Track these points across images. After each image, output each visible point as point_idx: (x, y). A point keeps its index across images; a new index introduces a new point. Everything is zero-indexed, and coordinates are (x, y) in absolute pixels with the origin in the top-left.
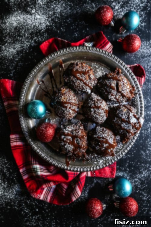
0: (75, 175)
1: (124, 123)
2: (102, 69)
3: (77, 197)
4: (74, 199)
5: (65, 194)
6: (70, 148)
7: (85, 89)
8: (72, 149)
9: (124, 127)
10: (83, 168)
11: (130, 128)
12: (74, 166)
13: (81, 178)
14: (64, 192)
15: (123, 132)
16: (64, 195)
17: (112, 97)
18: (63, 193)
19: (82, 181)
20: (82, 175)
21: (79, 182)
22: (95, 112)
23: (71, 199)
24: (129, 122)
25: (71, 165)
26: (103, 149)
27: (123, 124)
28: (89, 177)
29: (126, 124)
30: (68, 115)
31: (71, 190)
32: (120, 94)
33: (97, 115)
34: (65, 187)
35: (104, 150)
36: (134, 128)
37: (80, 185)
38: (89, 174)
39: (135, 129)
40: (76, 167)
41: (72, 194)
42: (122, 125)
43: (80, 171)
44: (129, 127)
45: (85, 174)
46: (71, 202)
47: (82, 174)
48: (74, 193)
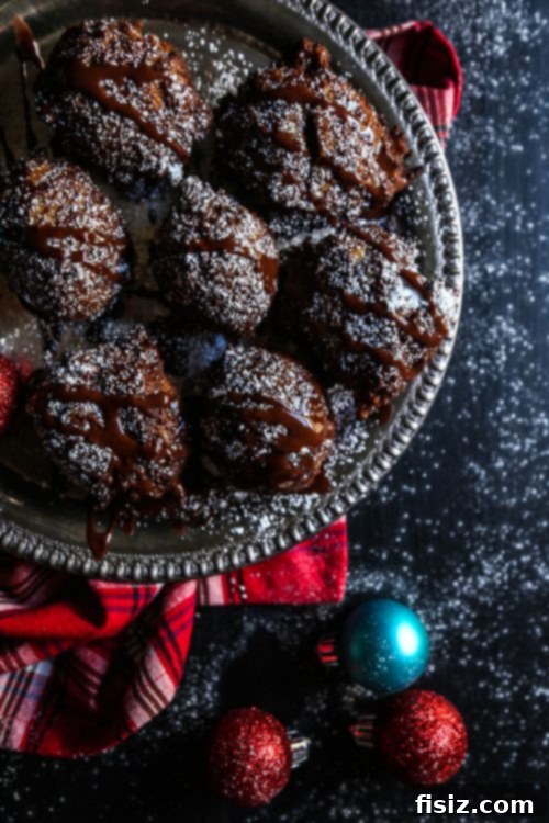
0: (141, 602)
1: (355, 317)
2: (241, 56)
3: (157, 706)
4: (141, 718)
5: (97, 697)
6: (97, 460)
7: (149, 162)
8: (105, 466)
9: (360, 338)
10: (179, 560)
11: (388, 340)
12: (129, 558)
13: (173, 610)
14: (93, 691)
15: (357, 361)
16: (92, 703)
17: (290, 188)
18: (88, 694)
19: (174, 627)
20: (173, 599)
21: (163, 633)
22: (205, 268)
23: (127, 723)
24: (380, 311)
25: (116, 550)
26: (264, 451)
27: (352, 320)
28: (218, 608)
29: (368, 322)
30: (71, 297)
31: (127, 678)
32: (326, 174)
33: (218, 283)
34: (99, 664)
35: (264, 456)
36: (410, 339)
37: (169, 646)
38: (216, 592)
39: (416, 346)
40: (140, 561)
41: (131, 693)
42: (350, 328)
43: (164, 578)
44: (386, 334)
45: (190, 589)
46: (125, 736)
47: (176, 592)
48: (138, 688)
